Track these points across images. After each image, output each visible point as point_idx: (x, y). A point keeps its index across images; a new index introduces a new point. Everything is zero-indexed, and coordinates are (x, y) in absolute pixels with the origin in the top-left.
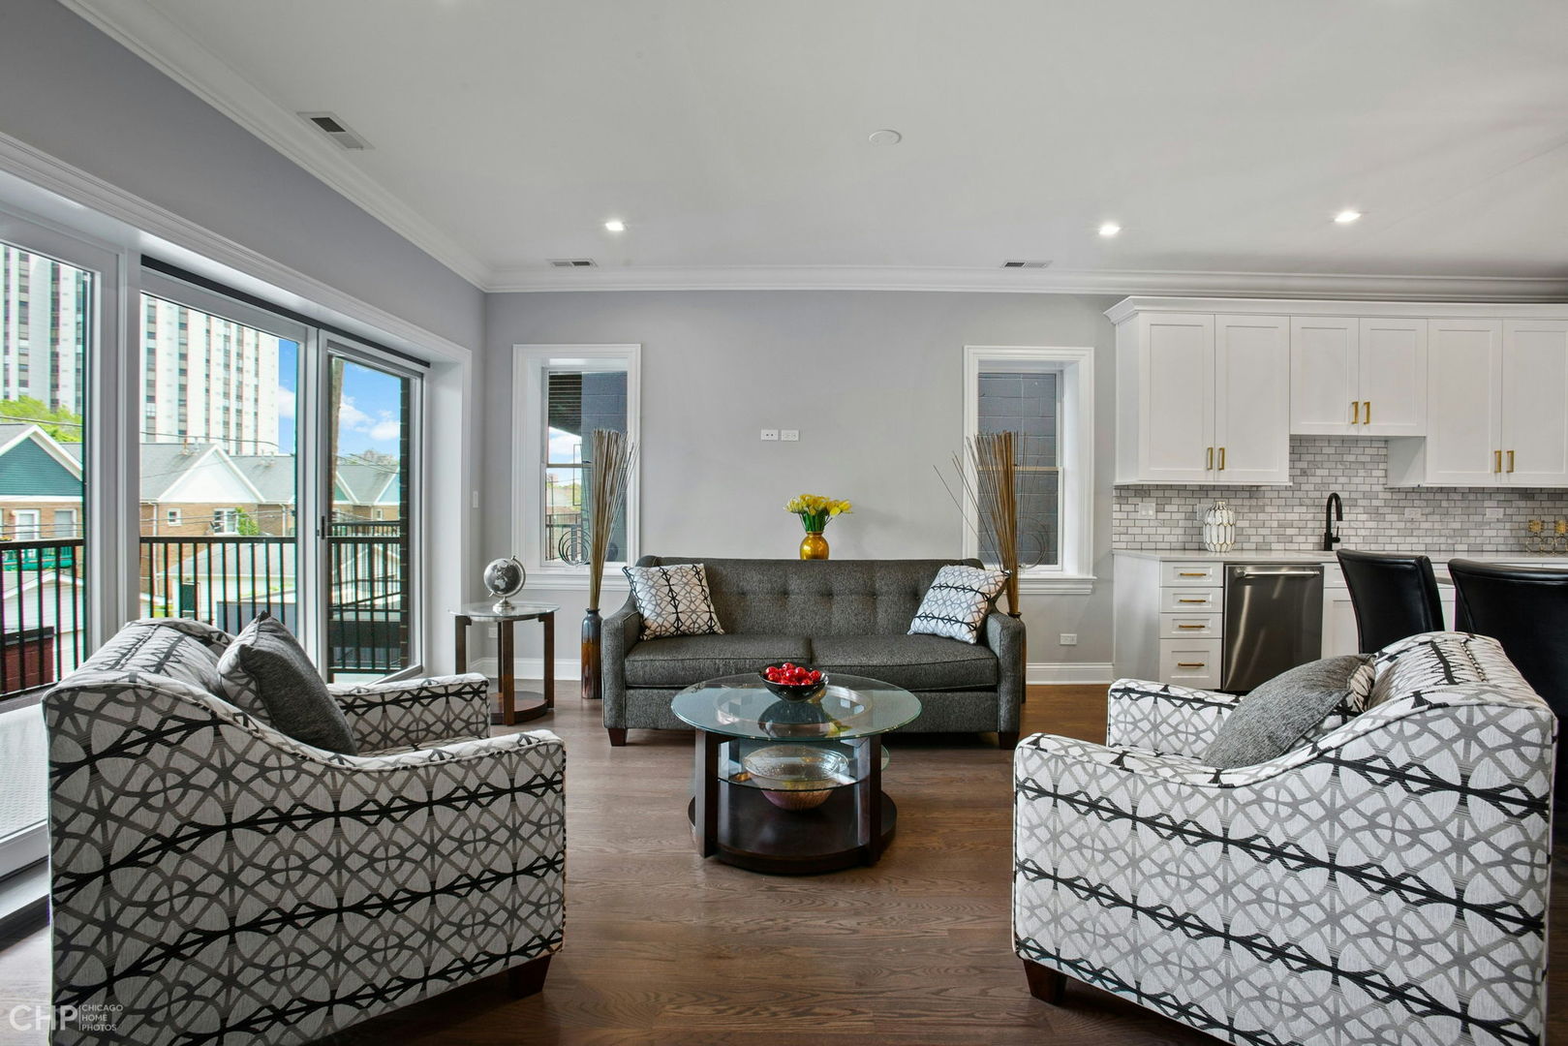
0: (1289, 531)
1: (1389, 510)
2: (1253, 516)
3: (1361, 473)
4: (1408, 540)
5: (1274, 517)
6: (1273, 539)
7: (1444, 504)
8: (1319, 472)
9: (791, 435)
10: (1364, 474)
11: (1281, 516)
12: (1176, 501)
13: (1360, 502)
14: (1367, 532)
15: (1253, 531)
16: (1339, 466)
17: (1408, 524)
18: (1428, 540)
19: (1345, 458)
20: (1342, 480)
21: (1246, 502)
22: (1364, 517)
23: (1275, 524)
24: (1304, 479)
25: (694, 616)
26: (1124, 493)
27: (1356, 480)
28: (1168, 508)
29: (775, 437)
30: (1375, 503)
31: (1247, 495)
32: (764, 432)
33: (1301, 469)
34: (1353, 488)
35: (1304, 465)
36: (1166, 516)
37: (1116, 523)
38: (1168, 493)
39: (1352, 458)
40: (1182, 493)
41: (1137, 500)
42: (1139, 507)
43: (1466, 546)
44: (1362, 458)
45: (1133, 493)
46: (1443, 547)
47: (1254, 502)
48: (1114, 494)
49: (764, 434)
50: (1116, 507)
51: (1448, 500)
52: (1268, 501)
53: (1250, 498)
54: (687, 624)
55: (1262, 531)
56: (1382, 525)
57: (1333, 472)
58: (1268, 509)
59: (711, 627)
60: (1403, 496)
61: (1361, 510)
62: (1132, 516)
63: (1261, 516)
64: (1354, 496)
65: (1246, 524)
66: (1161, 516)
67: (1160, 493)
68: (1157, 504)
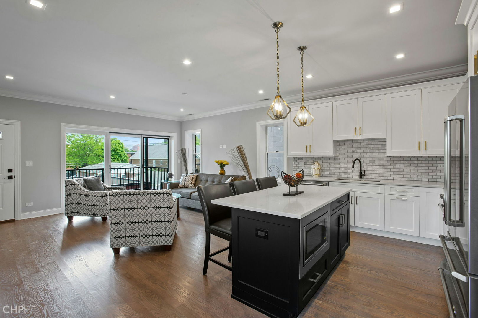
0: (349, 171)
1: (389, 164)
2: (336, 166)
3: (377, 151)
4: (398, 176)
5: (343, 166)
6: (343, 174)
7: (416, 162)
8: (359, 151)
9: (224, 146)
10: (378, 151)
11: (346, 166)
12: (310, 161)
13: (376, 162)
14: (379, 173)
15: (336, 171)
16: (367, 149)
17: (398, 170)
18: (408, 176)
19: (370, 146)
20: (368, 154)
21: (333, 162)
22: (378, 167)
23: (343, 169)
24: (354, 154)
25: (188, 184)
26: (296, 159)
27: (374, 154)
28: (308, 163)
29: (222, 147)
30: (383, 162)
31: (334, 159)
32: (220, 146)
33: (353, 150)
34: (373, 156)
35: (354, 149)
36: (308, 166)
37: (293, 167)
38: (308, 159)
39: (373, 146)
40: (312, 159)
41: (299, 161)
42: (300, 163)
43: (428, 179)
44: (377, 146)
45: (298, 159)
46: (415, 179)
47: (336, 161)
48: (293, 159)
49: (221, 147)
50: (294, 163)
51: (417, 161)
52: (341, 161)
53: (335, 160)
54: (186, 185)
55: (339, 171)
56: (386, 170)
57: (366, 151)
58: (341, 164)
59: (191, 187)
60: (396, 159)
61: (377, 164)
62: (298, 165)
63: (338, 166)
64: (373, 159)
65: (333, 169)
66: (306, 166)
67: (306, 159)
68: (305, 162)
